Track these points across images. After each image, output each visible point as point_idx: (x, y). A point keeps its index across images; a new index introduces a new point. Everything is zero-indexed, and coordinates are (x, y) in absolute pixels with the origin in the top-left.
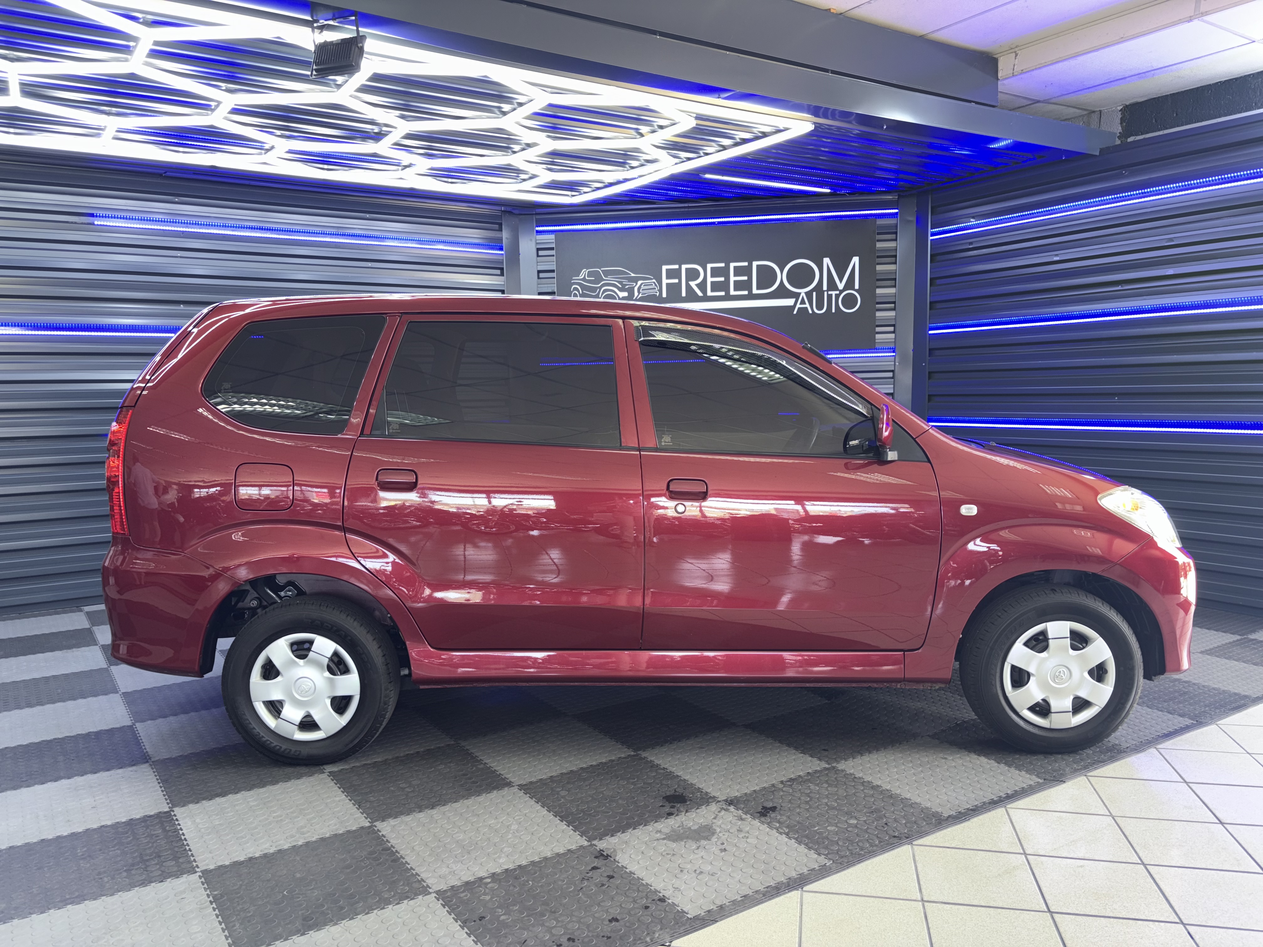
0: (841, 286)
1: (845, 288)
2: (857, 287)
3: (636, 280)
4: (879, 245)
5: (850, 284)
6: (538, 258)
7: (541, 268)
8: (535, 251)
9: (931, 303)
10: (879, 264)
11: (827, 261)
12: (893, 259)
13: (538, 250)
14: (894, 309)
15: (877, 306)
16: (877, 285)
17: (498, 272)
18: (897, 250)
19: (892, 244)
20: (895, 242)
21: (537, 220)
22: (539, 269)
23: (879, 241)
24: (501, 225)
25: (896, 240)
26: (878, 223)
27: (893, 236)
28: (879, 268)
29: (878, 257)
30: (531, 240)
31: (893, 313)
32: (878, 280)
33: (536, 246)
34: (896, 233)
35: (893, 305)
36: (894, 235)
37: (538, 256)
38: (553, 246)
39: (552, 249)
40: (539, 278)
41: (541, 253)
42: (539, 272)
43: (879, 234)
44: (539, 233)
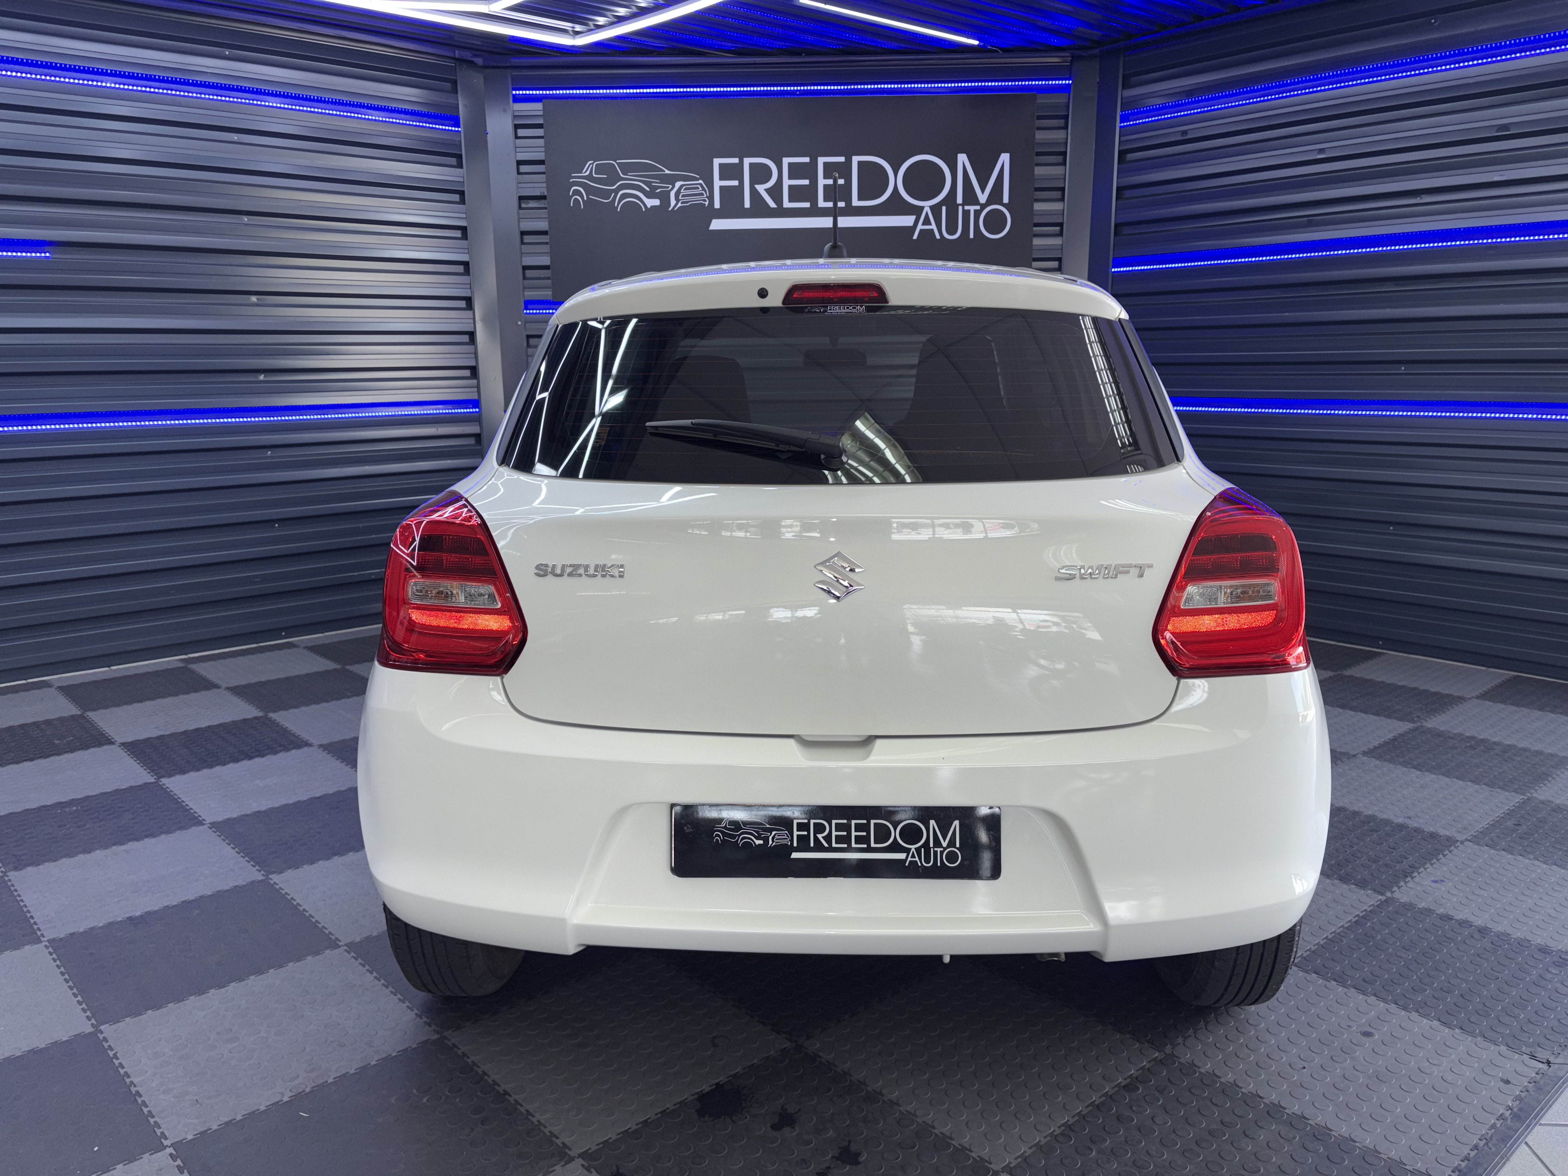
0: (983, 198)
1: (989, 202)
2: (1006, 200)
3: (672, 180)
4: (1040, 136)
5: (996, 195)
6: (517, 140)
7: (522, 157)
8: (511, 129)
9: (1116, 225)
10: (1037, 165)
11: (962, 159)
12: (1060, 158)
13: (517, 127)
14: (1061, 234)
15: (1035, 229)
16: (1035, 198)
17: (453, 161)
18: (1066, 143)
19: (1059, 135)
20: (1064, 131)
21: (514, 78)
22: (519, 158)
23: (1038, 129)
24: (455, 83)
25: (1066, 127)
26: (1039, 101)
27: (1061, 122)
28: (1039, 171)
29: (1038, 154)
30: (505, 111)
31: (1057, 241)
32: (1037, 189)
33: (513, 121)
34: (1066, 117)
35: (1058, 228)
36: (1063, 121)
37: (517, 137)
38: (540, 121)
39: (539, 126)
40: (519, 173)
41: (521, 132)
42: (519, 163)
43: (1039, 118)
44: (517, 99)
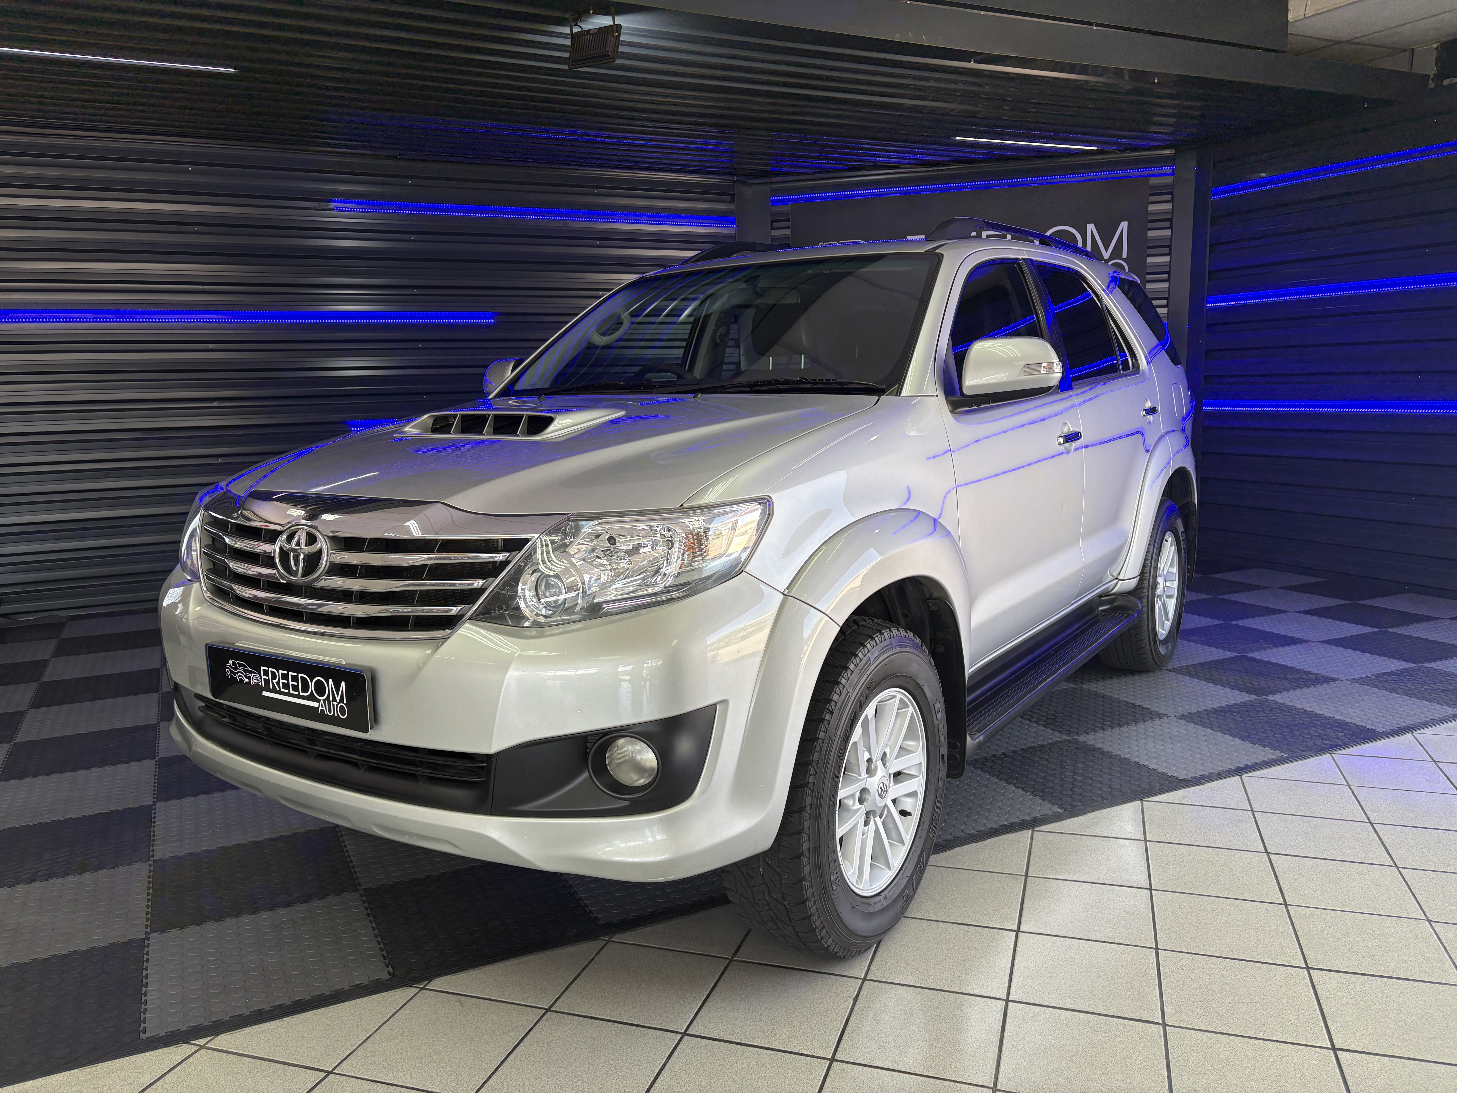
0: (1106, 255)
1: (1111, 258)
2: (1124, 255)
4: (1152, 208)
5: (1117, 253)
6: (773, 231)
8: (769, 223)
9: (1210, 272)
10: (1151, 229)
11: (1091, 227)
12: (1168, 223)
13: (772, 222)
14: (1168, 280)
15: (1148, 276)
16: (1148, 253)
18: (1173, 212)
19: (1167, 206)
20: (1171, 204)
21: (772, 189)
23: (1151, 203)
24: (733, 195)
25: (1172, 201)
26: (1150, 182)
27: (1169, 197)
28: (1151, 234)
29: (1151, 221)
30: (765, 212)
31: (1166, 285)
32: (1149, 247)
33: (770, 218)
34: (1172, 193)
35: (1167, 275)
37: (772, 228)
38: (788, 217)
39: (788, 220)
41: (775, 224)
43: (1151, 195)
44: (773, 203)
